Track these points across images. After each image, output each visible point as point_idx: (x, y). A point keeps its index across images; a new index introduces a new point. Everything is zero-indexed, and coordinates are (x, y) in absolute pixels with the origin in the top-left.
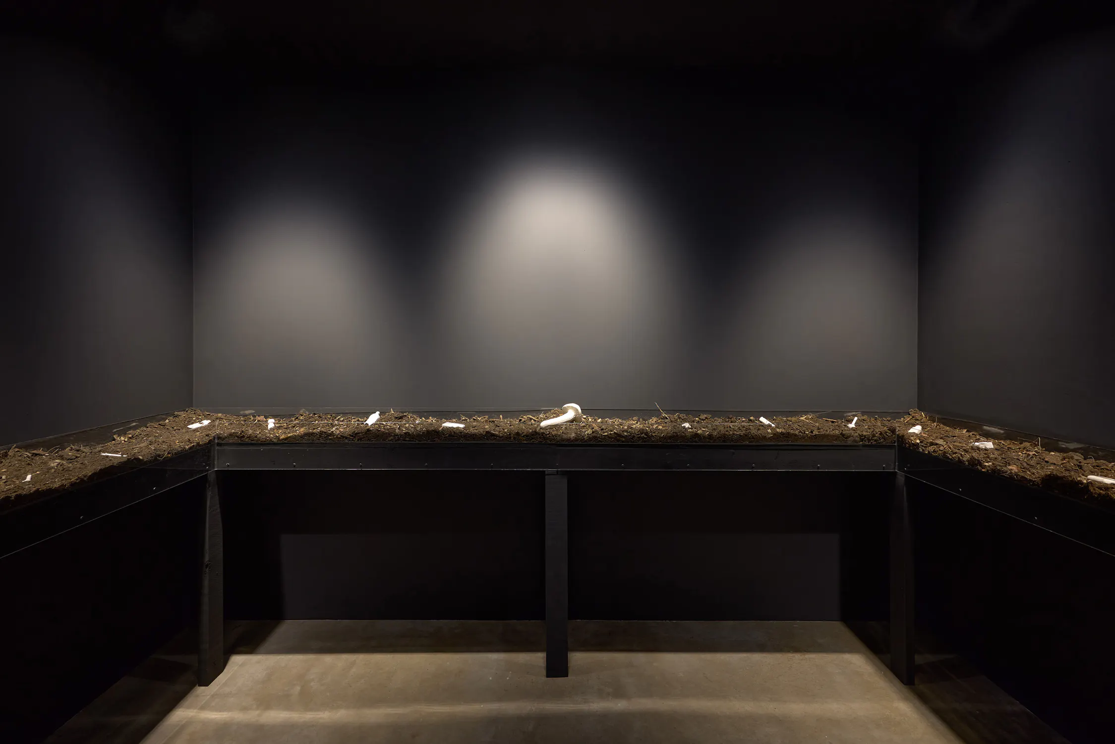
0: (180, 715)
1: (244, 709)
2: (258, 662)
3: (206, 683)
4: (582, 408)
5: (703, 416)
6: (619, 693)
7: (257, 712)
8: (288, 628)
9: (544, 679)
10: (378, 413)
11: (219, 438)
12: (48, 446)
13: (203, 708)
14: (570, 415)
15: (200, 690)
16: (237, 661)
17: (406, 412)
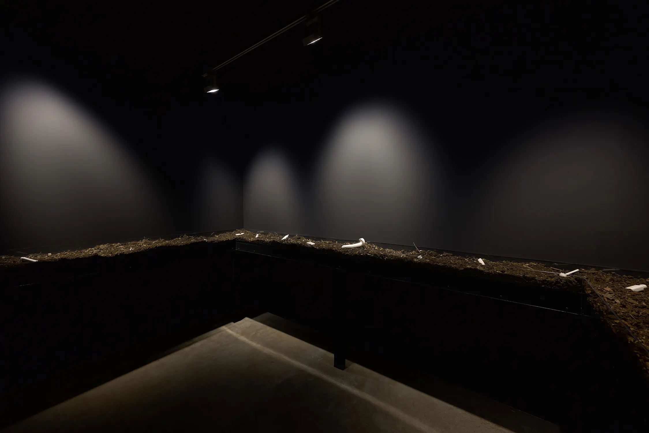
0: (224, 328)
1: (237, 333)
2: (251, 322)
3: (235, 322)
4: (366, 241)
5: (445, 254)
6: (360, 386)
7: (239, 335)
8: (267, 315)
9: (333, 366)
10: (288, 235)
11: (237, 239)
12: (194, 235)
13: (229, 328)
14: (360, 244)
15: (232, 323)
16: (247, 319)
17: (302, 236)
